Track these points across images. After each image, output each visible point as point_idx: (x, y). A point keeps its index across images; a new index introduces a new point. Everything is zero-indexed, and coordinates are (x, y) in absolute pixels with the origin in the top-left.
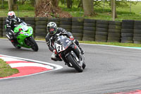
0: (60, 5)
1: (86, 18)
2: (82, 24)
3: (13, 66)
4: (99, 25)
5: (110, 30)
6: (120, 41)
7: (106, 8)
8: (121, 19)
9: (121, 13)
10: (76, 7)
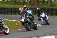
0: (40, 3)
1: (49, 8)
2: (48, 10)
4: (54, 10)
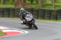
0: (27, 2)
1: (40, 8)
2: (38, 11)
3: (4, 31)
4: (47, 12)
5: (52, 14)
6: (57, 20)
7: (50, 3)
8: (57, 9)
9: (57, 6)
10: (35, 3)
